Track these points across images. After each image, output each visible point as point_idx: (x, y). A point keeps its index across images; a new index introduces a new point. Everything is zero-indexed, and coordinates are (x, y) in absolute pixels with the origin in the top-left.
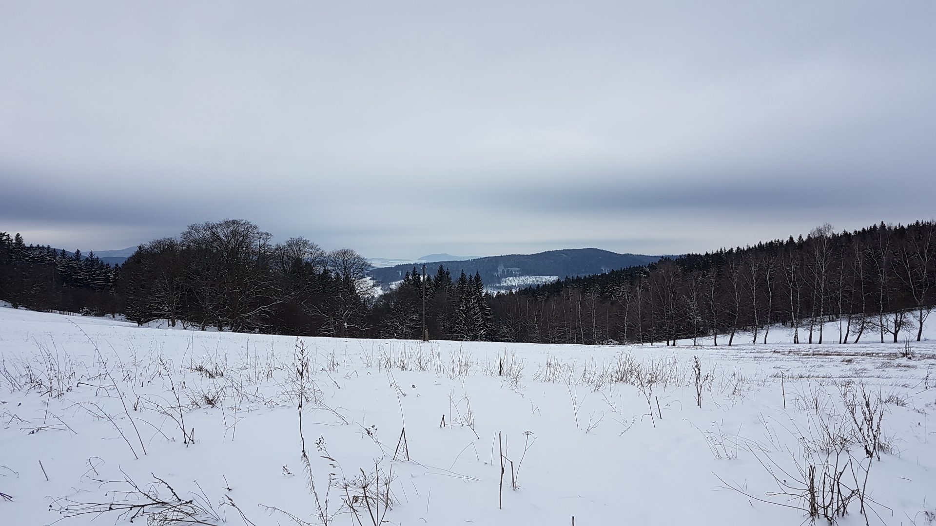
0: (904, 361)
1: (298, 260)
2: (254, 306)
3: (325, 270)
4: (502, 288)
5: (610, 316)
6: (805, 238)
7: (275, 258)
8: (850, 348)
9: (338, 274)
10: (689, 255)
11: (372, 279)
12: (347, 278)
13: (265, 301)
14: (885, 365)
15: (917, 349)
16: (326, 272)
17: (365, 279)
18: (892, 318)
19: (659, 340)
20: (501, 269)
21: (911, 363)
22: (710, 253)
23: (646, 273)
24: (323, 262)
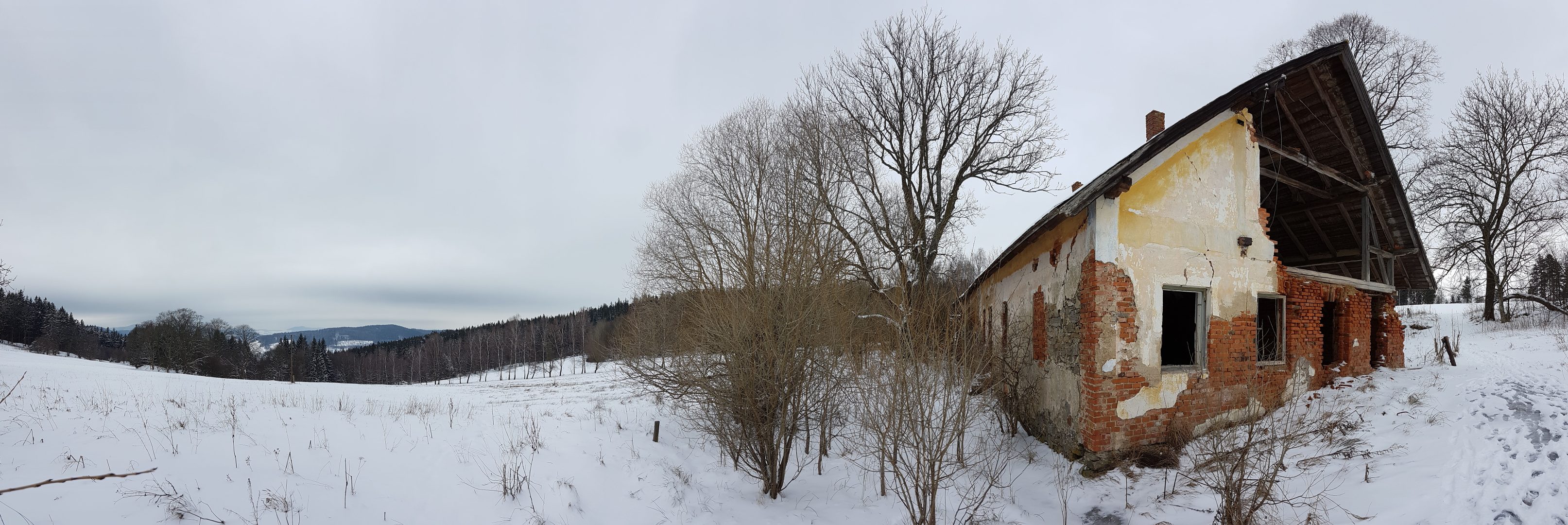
0: (553, 388)
1: (217, 332)
2: (194, 358)
3: (232, 337)
4: (338, 347)
5: (403, 367)
6: (505, 322)
7: (205, 330)
8: (529, 382)
9: (240, 339)
10: (447, 330)
11: (260, 342)
12: (245, 342)
13: (200, 355)
14: (546, 391)
15: (559, 380)
16: (233, 338)
17: (254, 343)
18: (548, 364)
19: (431, 381)
20: (337, 335)
21: (556, 389)
22: (458, 329)
23: (423, 340)
24: (231, 333)
